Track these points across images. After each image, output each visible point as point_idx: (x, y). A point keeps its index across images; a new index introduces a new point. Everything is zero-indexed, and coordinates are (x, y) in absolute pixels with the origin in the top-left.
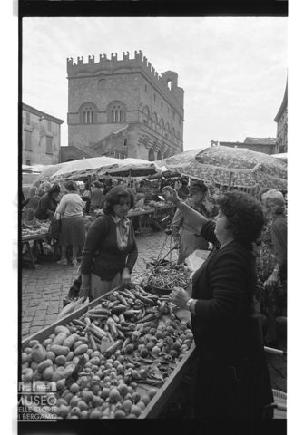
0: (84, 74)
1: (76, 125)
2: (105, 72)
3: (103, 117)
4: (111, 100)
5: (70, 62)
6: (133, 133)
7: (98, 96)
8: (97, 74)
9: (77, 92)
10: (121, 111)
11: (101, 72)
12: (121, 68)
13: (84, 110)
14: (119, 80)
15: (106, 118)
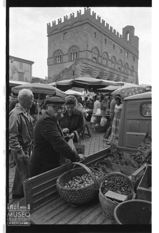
0: (56, 32)
1: (52, 65)
2: (67, 28)
3: (66, 58)
4: (70, 46)
5: (49, 26)
6: (78, 66)
7: (63, 45)
8: (62, 30)
9: (52, 44)
10: (76, 53)
11: (65, 28)
12: (76, 23)
13: (56, 55)
14: (75, 31)
15: (68, 59)
